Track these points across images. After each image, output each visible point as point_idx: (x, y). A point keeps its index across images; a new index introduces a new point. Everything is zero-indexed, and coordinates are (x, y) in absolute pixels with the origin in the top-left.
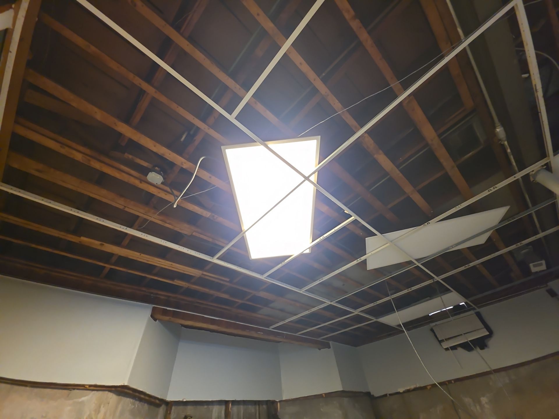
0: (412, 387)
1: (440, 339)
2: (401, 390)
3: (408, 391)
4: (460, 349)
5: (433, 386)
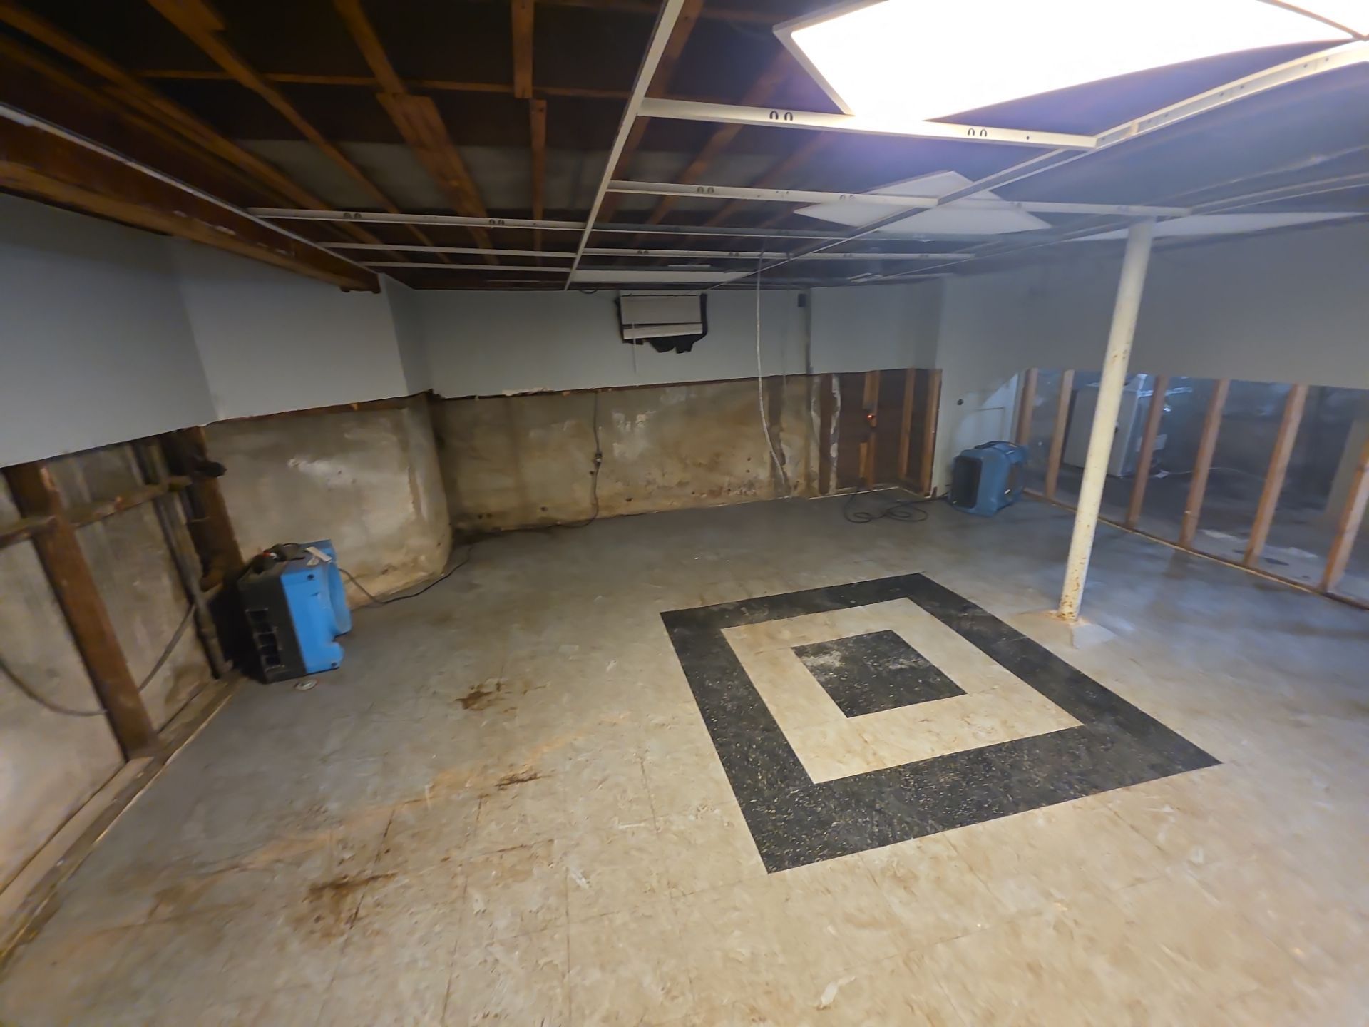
0: (535, 390)
1: (624, 322)
2: (509, 393)
3: (524, 395)
4: (647, 345)
5: (574, 392)
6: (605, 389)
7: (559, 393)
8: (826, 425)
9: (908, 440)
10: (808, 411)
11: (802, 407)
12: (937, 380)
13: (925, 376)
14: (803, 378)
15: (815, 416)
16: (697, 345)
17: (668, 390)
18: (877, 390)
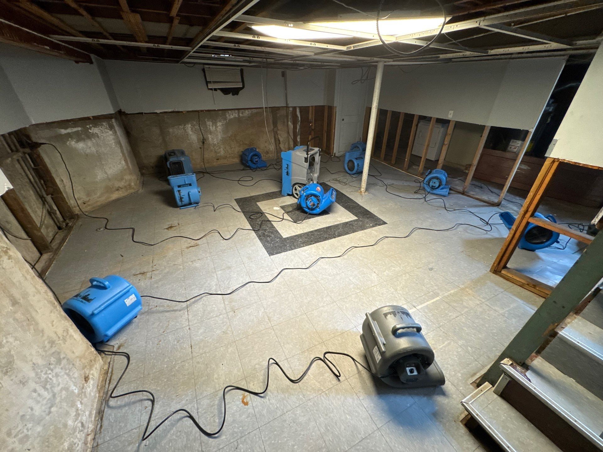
0: (170, 110)
1: (208, 80)
2: (158, 111)
3: (165, 112)
4: (219, 91)
5: (188, 112)
6: (202, 111)
7: (182, 112)
8: (295, 128)
9: (326, 134)
10: (288, 122)
11: (286, 120)
12: (335, 110)
13: (331, 109)
14: (285, 108)
15: (290, 124)
16: (241, 92)
17: (230, 112)
18: (314, 114)
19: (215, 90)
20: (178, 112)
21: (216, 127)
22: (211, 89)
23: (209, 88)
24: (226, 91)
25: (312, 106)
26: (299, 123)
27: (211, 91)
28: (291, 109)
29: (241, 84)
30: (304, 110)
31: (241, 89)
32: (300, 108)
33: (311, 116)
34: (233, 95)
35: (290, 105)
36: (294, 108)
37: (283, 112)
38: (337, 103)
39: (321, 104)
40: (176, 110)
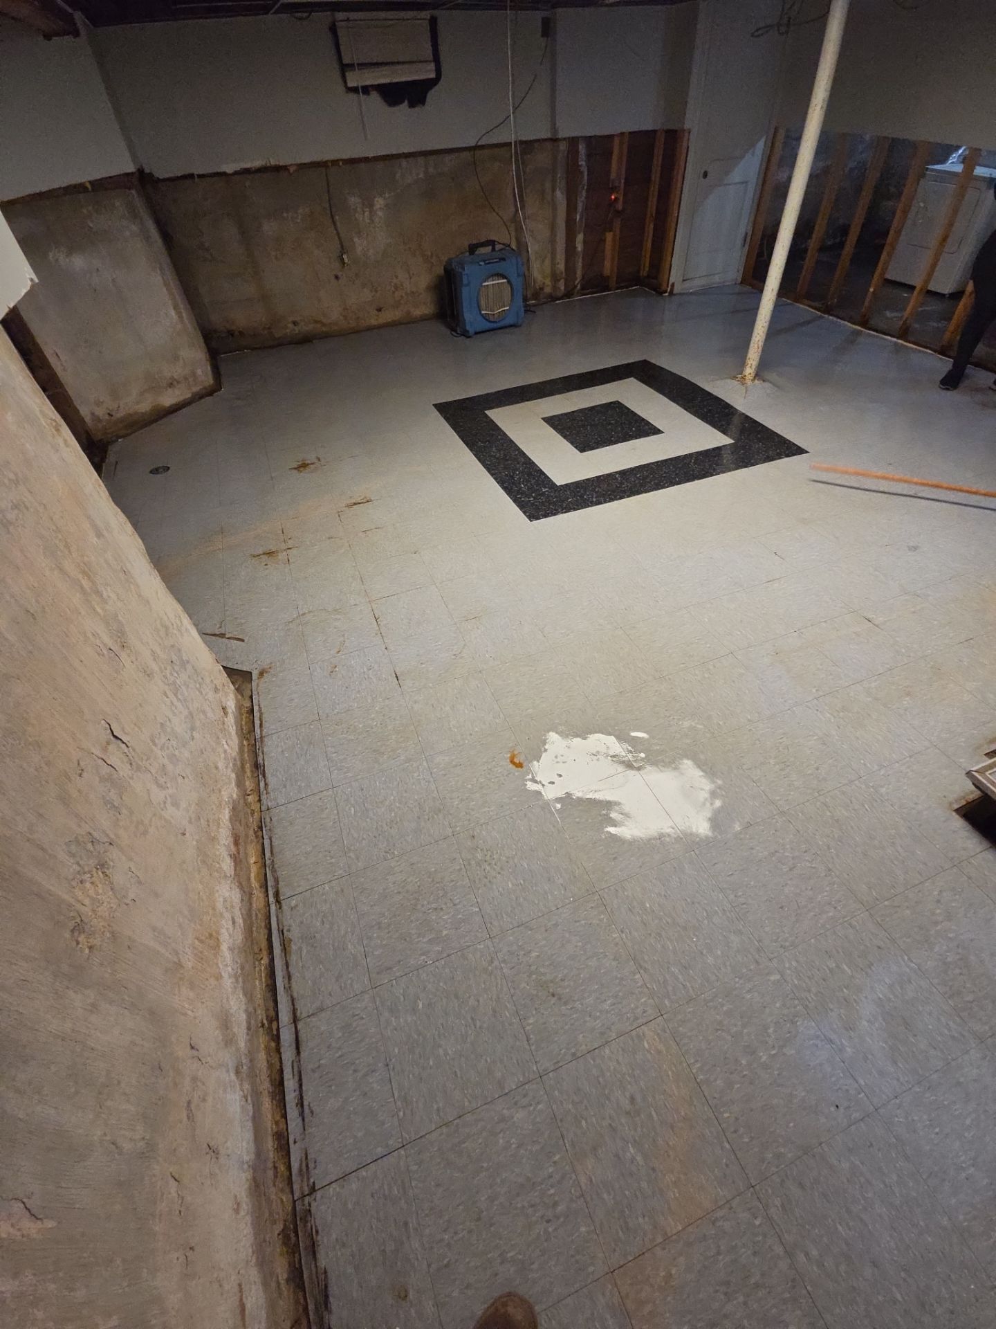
0: (257, 163)
1: (346, 61)
2: (229, 168)
3: (247, 171)
4: (375, 96)
5: (302, 166)
6: (335, 162)
7: (285, 168)
8: (571, 208)
9: (652, 226)
10: (554, 190)
11: (548, 185)
12: (685, 144)
13: (674, 137)
14: (548, 145)
15: (560, 196)
16: (432, 95)
17: (404, 163)
18: (625, 159)
19: (366, 90)
20: (278, 169)
21: (372, 213)
22: (354, 90)
23: (350, 84)
24: (393, 94)
25: (622, 134)
26: (584, 193)
27: (352, 96)
28: (563, 146)
29: (432, 66)
30: (600, 146)
31: (432, 83)
32: (589, 139)
33: (617, 169)
34: (412, 105)
35: (561, 135)
36: (573, 141)
37: (541, 159)
38: (693, 121)
39: (647, 125)
40: (273, 162)
